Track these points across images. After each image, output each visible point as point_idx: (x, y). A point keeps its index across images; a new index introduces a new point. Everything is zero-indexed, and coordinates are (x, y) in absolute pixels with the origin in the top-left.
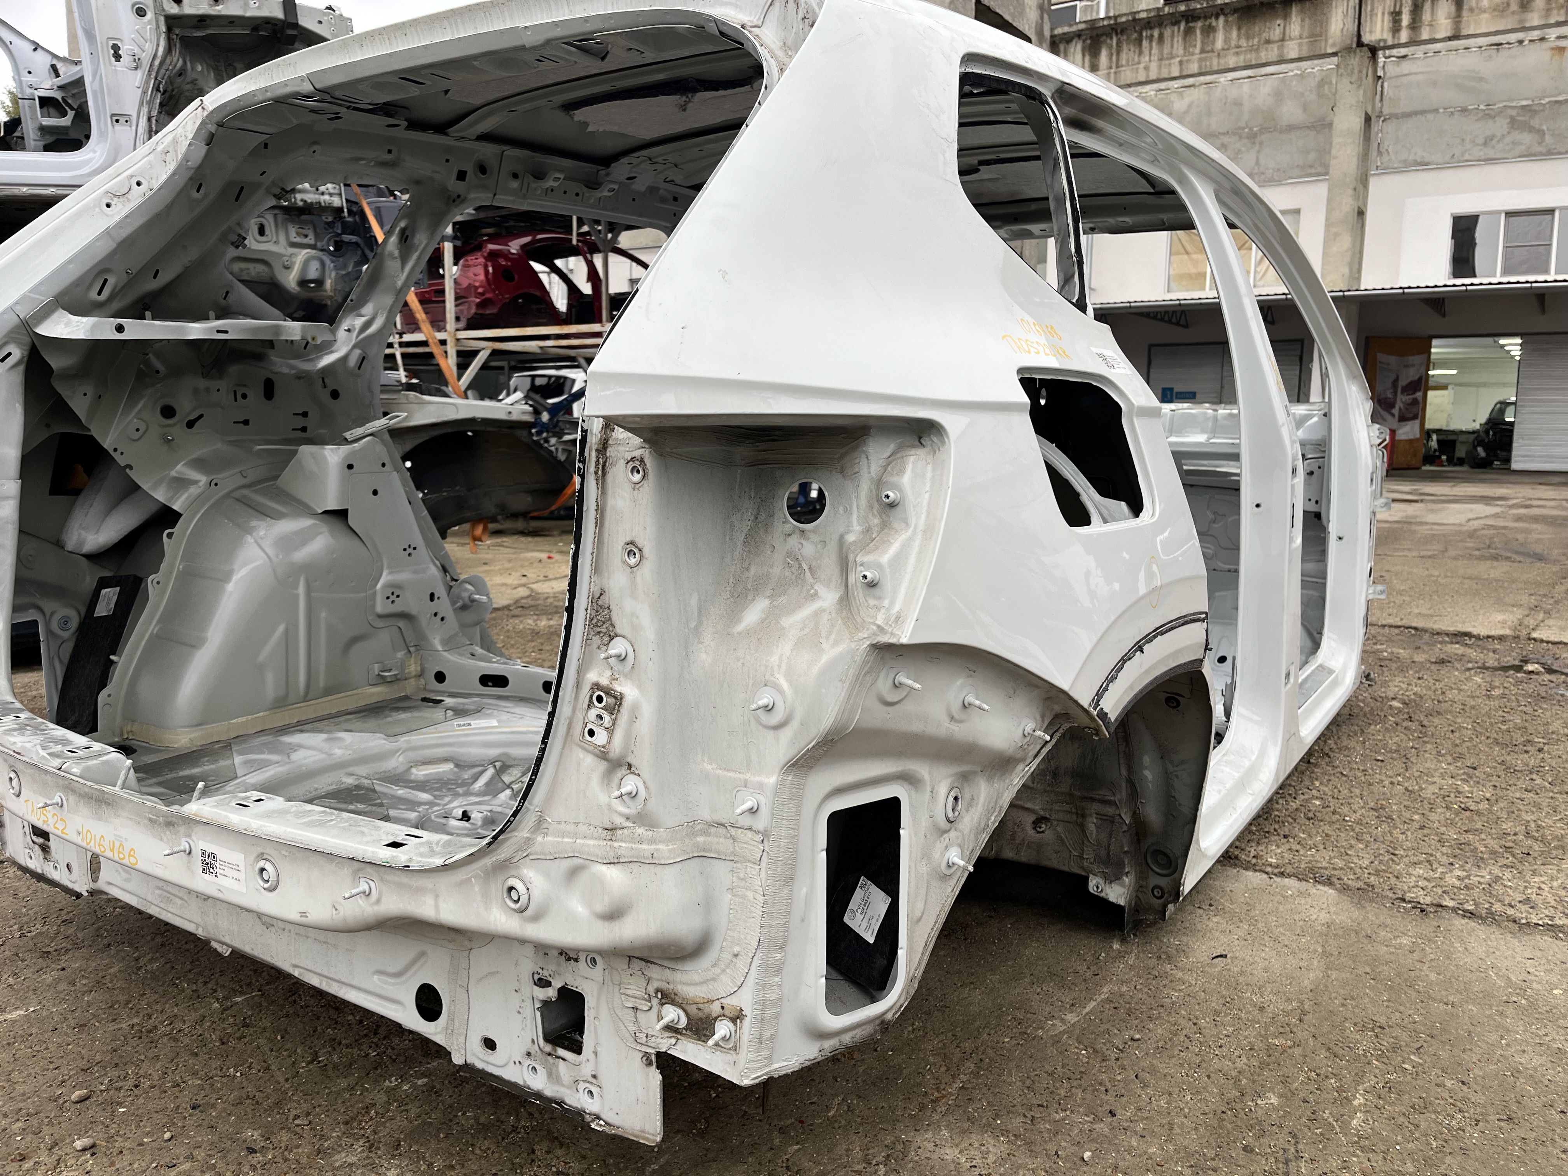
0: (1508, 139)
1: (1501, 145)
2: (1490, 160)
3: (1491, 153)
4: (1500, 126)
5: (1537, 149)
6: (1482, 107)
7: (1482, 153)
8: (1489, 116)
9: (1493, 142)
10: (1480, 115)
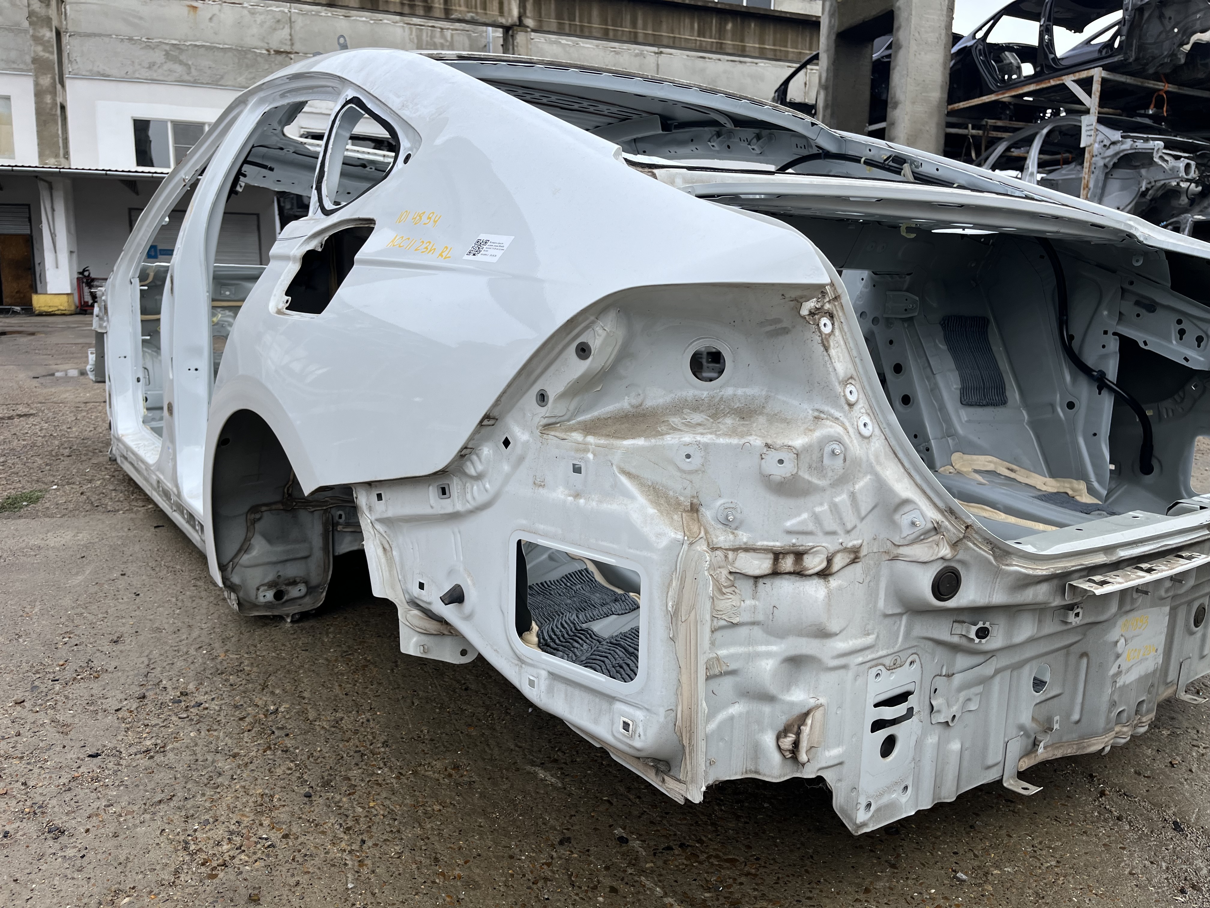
0: (165, 67)
1: (160, 71)
2: (154, 81)
3: (155, 76)
4: (158, 56)
5: (186, 77)
6: (144, 39)
7: (147, 74)
8: (149, 46)
9: (155, 67)
10: (144, 45)
